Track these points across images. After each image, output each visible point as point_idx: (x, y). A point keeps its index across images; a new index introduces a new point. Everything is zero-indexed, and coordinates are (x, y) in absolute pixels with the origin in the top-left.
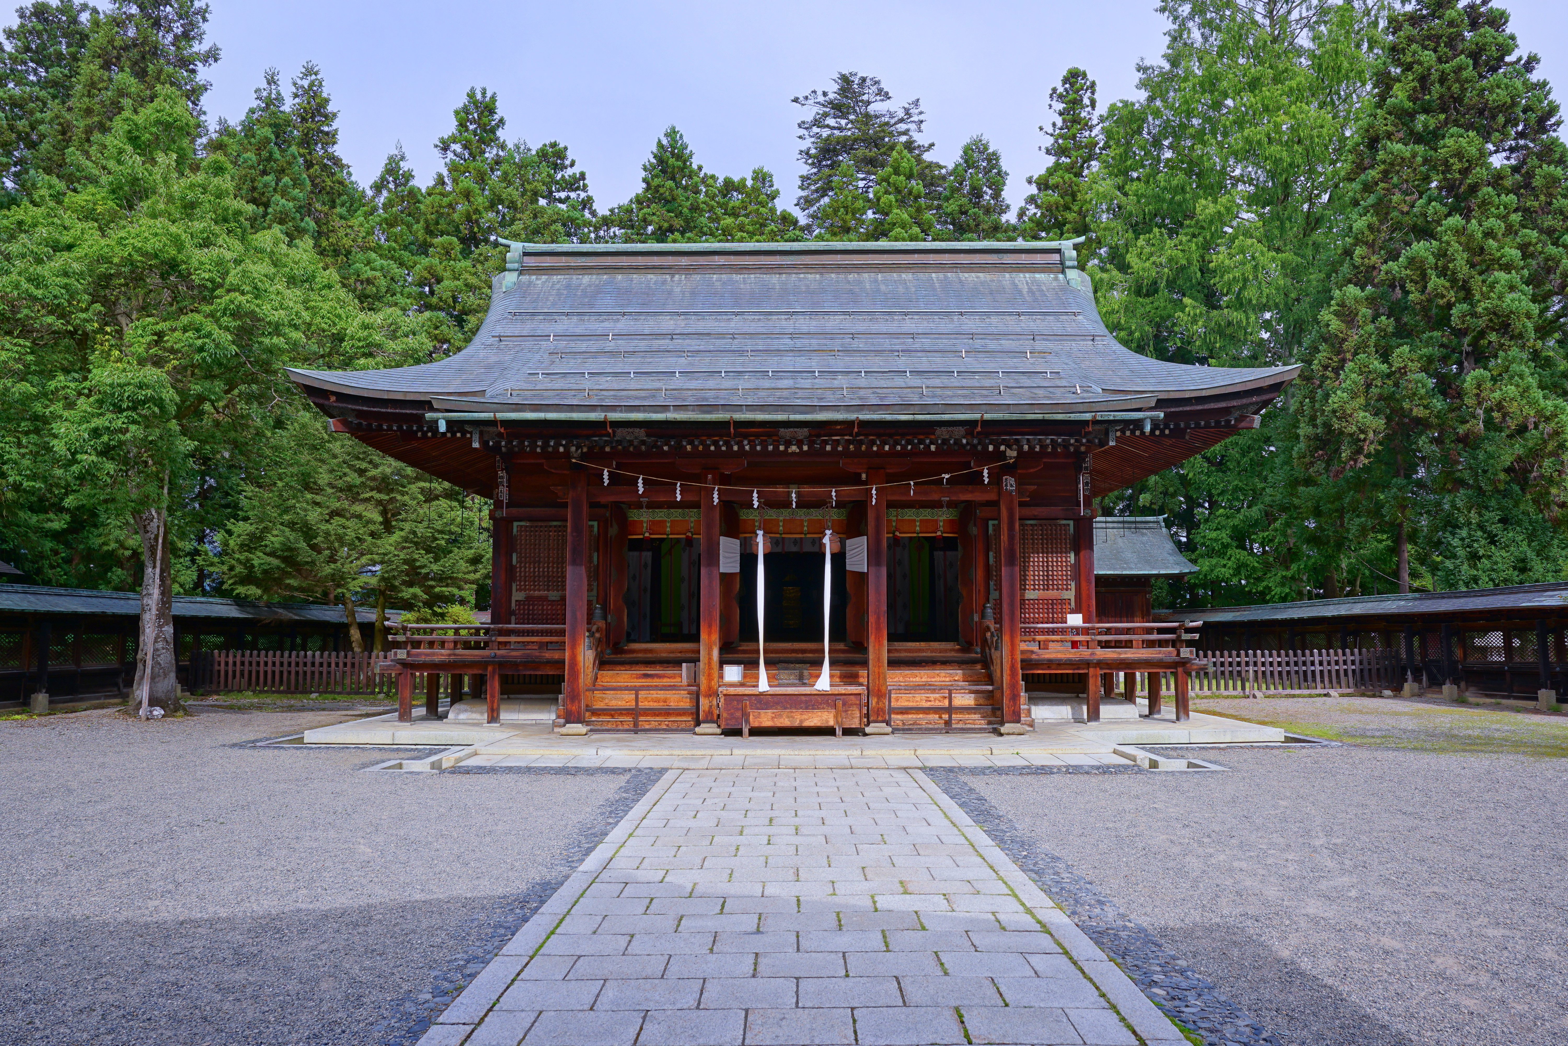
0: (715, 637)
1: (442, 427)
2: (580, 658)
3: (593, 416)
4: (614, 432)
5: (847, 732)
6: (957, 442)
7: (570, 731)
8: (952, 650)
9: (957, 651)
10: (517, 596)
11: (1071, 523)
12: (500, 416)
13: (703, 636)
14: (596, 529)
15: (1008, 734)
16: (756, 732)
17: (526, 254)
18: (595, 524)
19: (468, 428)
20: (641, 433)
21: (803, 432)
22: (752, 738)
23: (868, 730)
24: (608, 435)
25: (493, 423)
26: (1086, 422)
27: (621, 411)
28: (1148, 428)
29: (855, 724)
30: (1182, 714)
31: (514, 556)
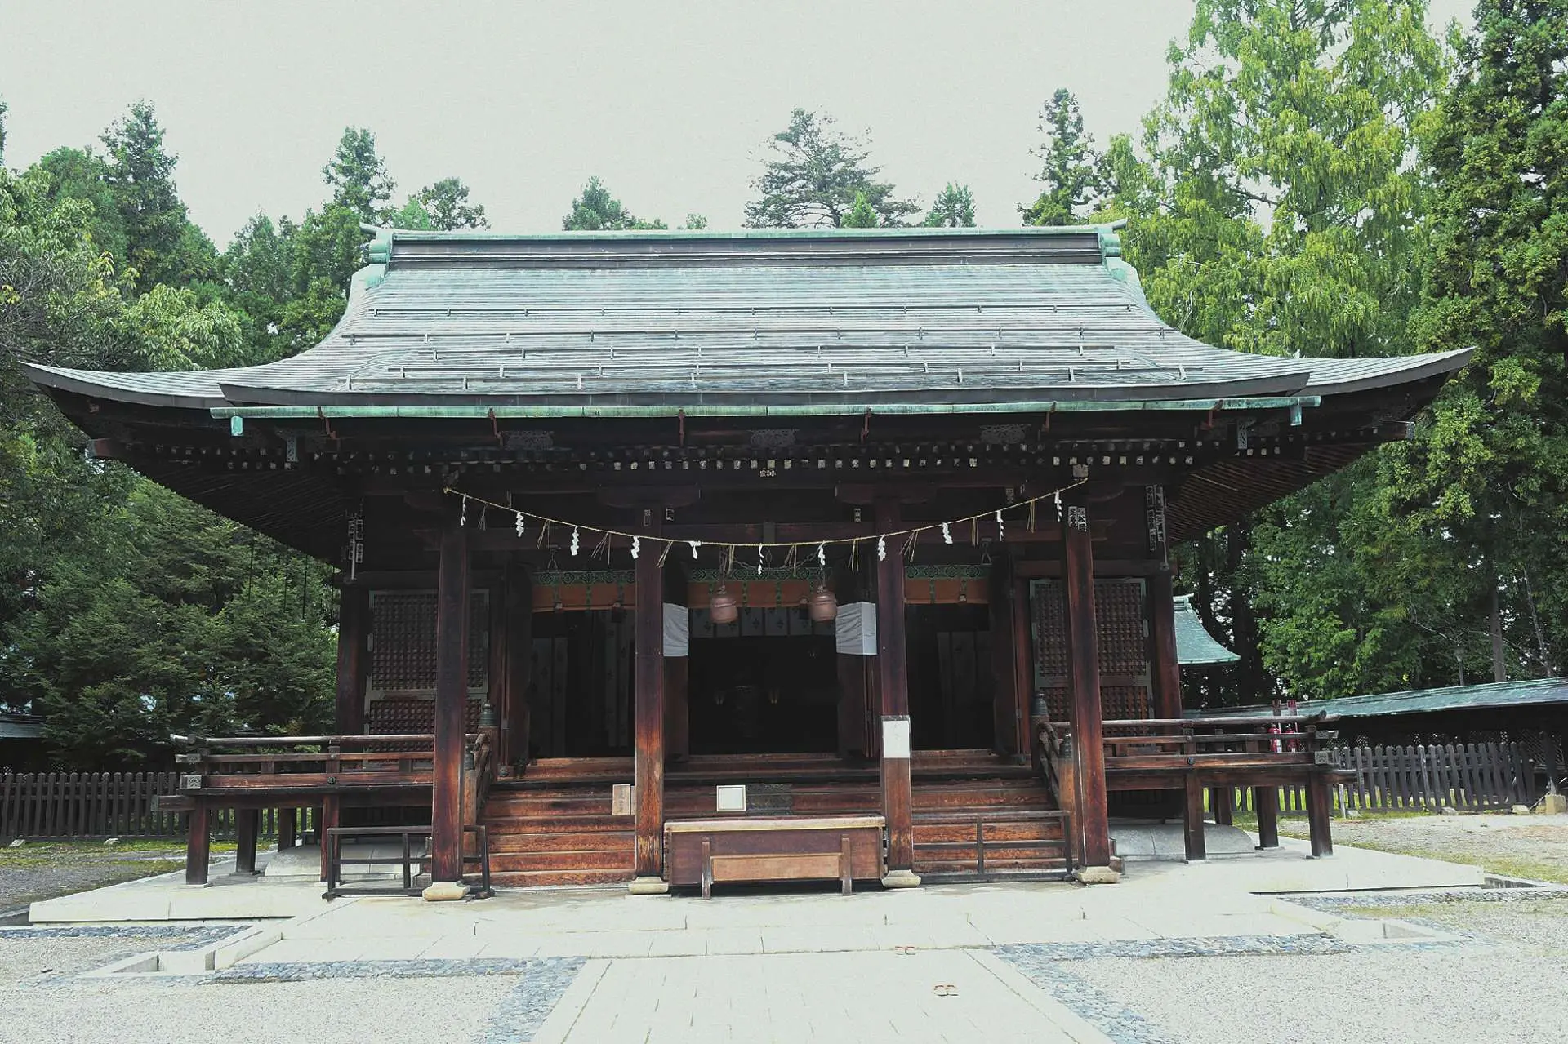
0: (657, 744)
1: (237, 428)
2: (456, 781)
3: (470, 412)
4: (505, 439)
5: (861, 886)
6: (1015, 448)
7: (439, 894)
8: (987, 760)
9: (994, 761)
10: (372, 695)
11: (1143, 581)
12: (330, 411)
13: (640, 744)
14: (487, 600)
15: (1093, 883)
16: (723, 889)
17: (397, 243)
18: (486, 591)
19: (280, 432)
20: (544, 440)
21: (788, 436)
22: (716, 899)
23: (885, 881)
24: (496, 443)
25: (319, 423)
26: (1204, 414)
27: (514, 405)
28: (1297, 421)
29: (870, 873)
30: (1321, 845)
31: (370, 638)
